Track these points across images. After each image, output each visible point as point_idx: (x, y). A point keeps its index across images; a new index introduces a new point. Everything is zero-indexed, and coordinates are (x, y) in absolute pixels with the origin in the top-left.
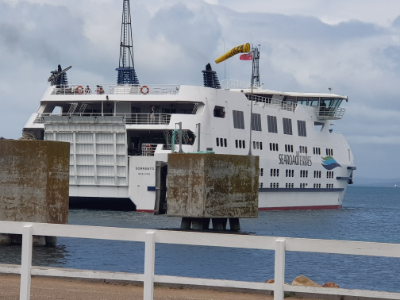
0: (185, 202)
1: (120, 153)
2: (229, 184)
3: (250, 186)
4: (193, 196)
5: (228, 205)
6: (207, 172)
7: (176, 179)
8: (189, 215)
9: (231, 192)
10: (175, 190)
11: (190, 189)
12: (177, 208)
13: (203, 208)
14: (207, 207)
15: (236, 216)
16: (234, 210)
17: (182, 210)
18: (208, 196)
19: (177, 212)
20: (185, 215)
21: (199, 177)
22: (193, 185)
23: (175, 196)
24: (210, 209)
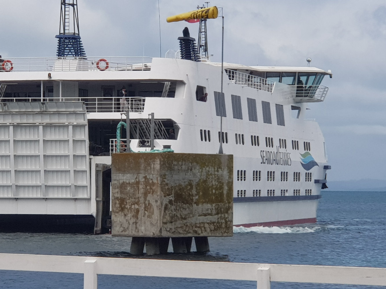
0: (136, 216)
1: (78, 153)
2: (194, 192)
3: (222, 194)
4: (146, 208)
5: (192, 220)
6: (163, 176)
7: (123, 186)
8: (141, 234)
9: (197, 203)
10: (122, 201)
11: (142, 200)
12: (126, 225)
13: (159, 224)
14: (165, 223)
15: (204, 234)
16: (201, 226)
17: (132, 227)
18: (166, 208)
19: (125, 230)
20: (136, 234)
21: (153, 184)
22: (146, 194)
23: (122, 209)
24: (169, 226)
